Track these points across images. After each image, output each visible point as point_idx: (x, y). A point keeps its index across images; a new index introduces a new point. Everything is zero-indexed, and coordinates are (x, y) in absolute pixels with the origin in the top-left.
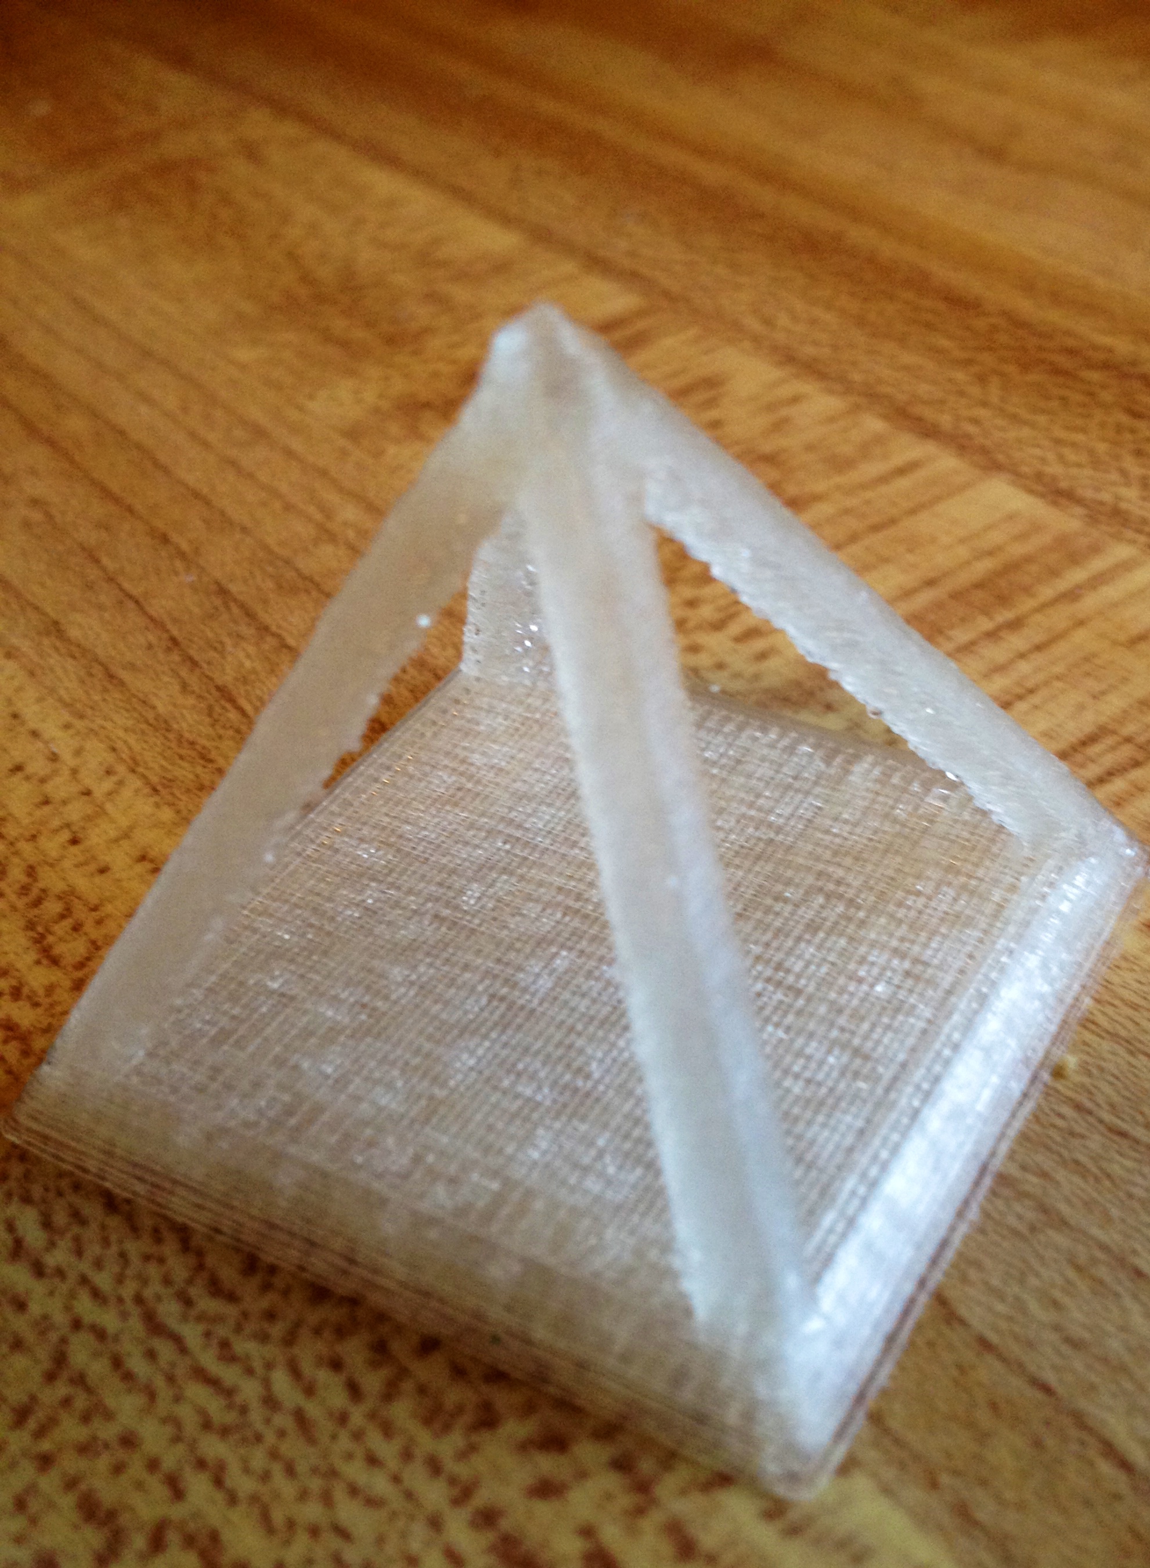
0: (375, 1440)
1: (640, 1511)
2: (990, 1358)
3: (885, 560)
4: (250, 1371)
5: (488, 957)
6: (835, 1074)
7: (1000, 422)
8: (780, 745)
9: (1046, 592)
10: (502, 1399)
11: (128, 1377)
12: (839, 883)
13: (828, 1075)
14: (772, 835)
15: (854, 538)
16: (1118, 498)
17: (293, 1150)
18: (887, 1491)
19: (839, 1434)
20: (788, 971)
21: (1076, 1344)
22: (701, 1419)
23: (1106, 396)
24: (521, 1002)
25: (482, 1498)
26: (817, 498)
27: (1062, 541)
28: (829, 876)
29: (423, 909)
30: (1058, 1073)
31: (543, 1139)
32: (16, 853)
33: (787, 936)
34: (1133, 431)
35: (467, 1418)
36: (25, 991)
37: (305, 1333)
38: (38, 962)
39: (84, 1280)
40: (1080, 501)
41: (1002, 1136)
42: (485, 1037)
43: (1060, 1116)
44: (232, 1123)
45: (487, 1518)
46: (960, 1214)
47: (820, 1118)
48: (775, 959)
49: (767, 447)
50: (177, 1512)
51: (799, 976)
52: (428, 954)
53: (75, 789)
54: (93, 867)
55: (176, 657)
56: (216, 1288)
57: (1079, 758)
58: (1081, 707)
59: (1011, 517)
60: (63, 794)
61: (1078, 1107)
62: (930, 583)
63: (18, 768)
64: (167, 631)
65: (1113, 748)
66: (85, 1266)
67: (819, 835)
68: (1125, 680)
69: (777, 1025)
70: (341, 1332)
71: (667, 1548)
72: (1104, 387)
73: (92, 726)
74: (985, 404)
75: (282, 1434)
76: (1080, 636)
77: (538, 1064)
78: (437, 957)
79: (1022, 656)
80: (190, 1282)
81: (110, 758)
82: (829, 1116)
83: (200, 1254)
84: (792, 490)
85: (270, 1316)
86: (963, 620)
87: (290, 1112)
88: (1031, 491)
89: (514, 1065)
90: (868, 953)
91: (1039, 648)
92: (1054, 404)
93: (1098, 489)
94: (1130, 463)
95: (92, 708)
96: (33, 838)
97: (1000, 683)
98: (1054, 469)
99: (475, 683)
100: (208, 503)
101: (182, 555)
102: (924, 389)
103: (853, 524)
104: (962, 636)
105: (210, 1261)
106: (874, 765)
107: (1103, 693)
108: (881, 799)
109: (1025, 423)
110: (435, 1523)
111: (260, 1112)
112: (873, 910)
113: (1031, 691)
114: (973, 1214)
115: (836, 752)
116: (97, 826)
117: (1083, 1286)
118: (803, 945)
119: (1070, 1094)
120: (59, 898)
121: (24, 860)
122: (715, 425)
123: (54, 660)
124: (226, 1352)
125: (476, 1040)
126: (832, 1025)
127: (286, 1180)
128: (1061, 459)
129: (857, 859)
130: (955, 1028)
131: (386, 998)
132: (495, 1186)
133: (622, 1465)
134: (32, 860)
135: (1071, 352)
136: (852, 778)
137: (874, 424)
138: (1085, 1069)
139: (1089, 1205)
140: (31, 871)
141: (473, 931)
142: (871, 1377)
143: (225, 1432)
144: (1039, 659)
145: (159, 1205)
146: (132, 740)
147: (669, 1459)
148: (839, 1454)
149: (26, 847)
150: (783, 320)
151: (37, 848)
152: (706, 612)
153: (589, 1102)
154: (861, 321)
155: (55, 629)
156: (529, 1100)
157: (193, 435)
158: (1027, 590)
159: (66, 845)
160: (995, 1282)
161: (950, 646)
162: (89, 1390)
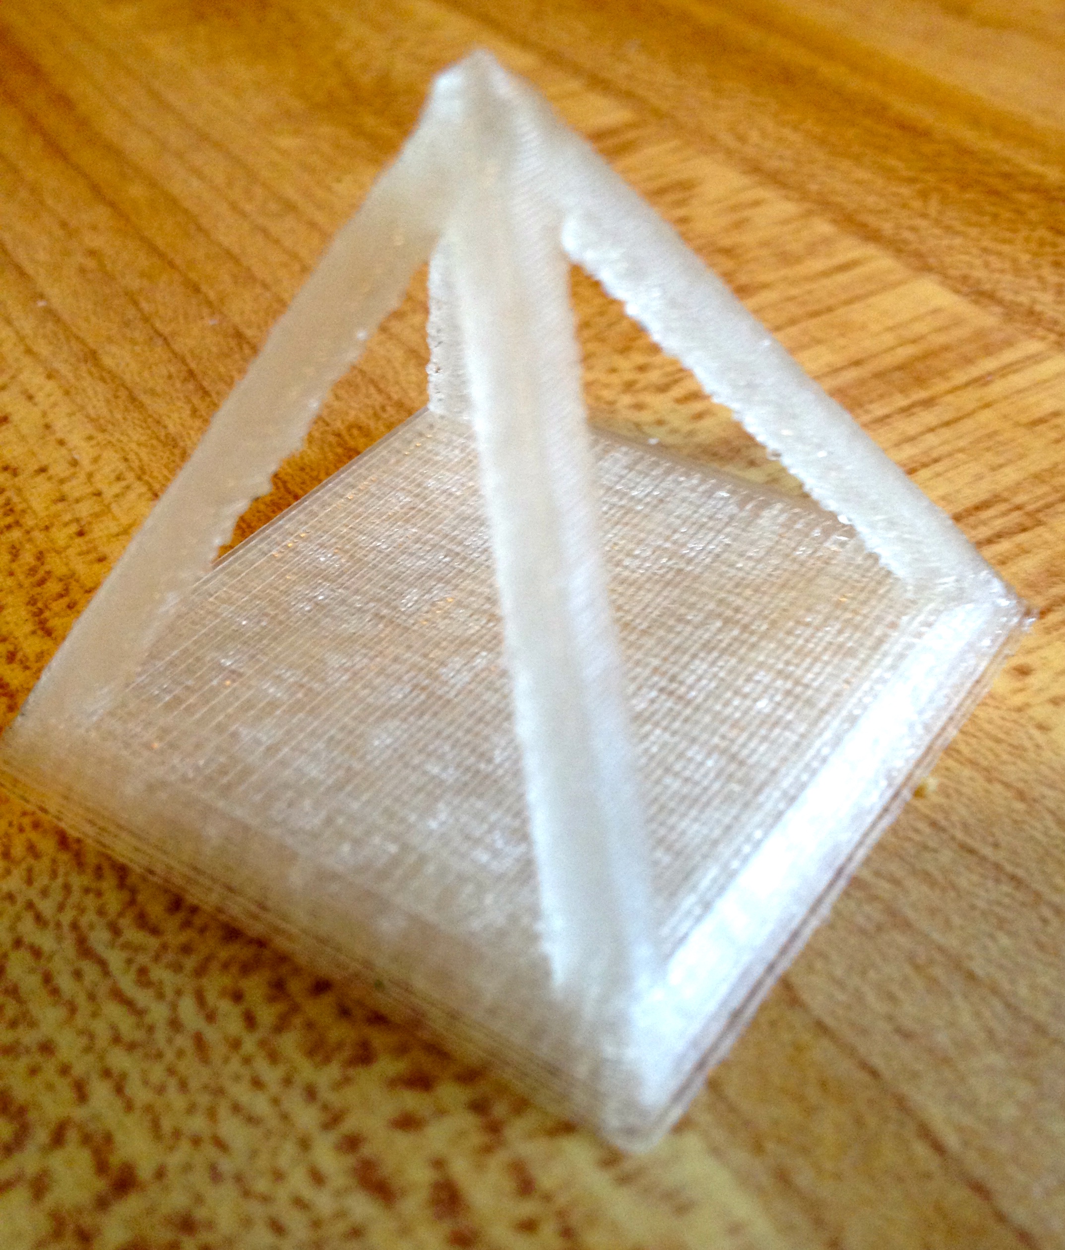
0: (262, 1066)
1: (487, 1150)
2: (825, 1042)
3: (818, 342)
4: (160, 996)
5: (416, 652)
6: (712, 775)
7: (937, 231)
8: (702, 489)
9: (960, 377)
10: (379, 1039)
11: (55, 992)
12: (737, 610)
13: (705, 775)
14: (682, 565)
15: (793, 322)
16: (1034, 301)
17: (221, 804)
18: (715, 1151)
19: (677, 1096)
20: (681, 683)
21: (907, 1035)
22: (554, 1071)
23: (1033, 215)
24: (440, 693)
25: (349, 1125)
26: (765, 286)
27: (980, 334)
28: (729, 605)
29: (365, 608)
30: (919, 793)
31: (443, 812)
32: (30, 540)
33: (684, 653)
34: (1054, 245)
35: (347, 1053)
36: (19, 656)
37: (215, 966)
38: (34, 632)
39: (30, 905)
40: (1000, 302)
41: (860, 844)
42: (405, 720)
43: (917, 831)
44: (173, 778)
45: (352, 1143)
46: (813, 909)
47: (694, 813)
48: (671, 672)
49: (726, 241)
50: (79, 1113)
51: (691, 688)
52: (365, 646)
53: (89, 490)
54: (93, 556)
55: (191, 386)
56: (142, 921)
57: (972, 520)
58: (979, 477)
59: (936, 311)
60: (77, 494)
61: (934, 824)
62: (857, 363)
63: (43, 470)
64: (187, 365)
65: (1004, 514)
66: (33, 894)
67: (724, 568)
68: (1021, 457)
69: (666, 729)
70: (246, 969)
71: (508, 1184)
72: (1032, 207)
73: (111, 439)
74: (924, 216)
75: (180, 1054)
76: (985, 416)
77: (447, 748)
78: (371, 649)
79: (932, 430)
80: (121, 914)
81: (122, 466)
82: (702, 811)
83: (133, 891)
84: (743, 279)
85: (186, 949)
86: (881, 396)
87: (223, 771)
88: (957, 292)
89: (426, 745)
90: (755, 673)
91: (947, 424)
92: (986, 219)
93: (1017, 293)
94: (1047, 272)
95: (113, 424)
96: (47, 528)
97: (908, 451)
98: (979, 273)
99: (439, 421)
100: (236, 260)
101: (209, 304)
102: (871, 200)
103: (794, 309)
104: (879, 410)
105: (140, 898)
106: (782, 511)
107: (1001, 466)
108: (784, 541)
109: (957, 233)
110: (305, 1144)
111: (197, 769)
112: (764, 635)
113: (936, 461)
114: (825, 910)
115: (748, 499)
116: (101, 522)
117: (919, 984)
118: (697, 662)
119: (927, 811)
120: (61, 580)
121: (36, 546)
122: (683, 221)
123: (87, 382)
124: (143, 976)
125: (396, 722)
126: (714, 733)
127: (213, 832)
128: (987, 265)
129: (756, 591)
130: (825, 744)
131: (323, 680)
132: (393, 848)
133: (479, 1107)
134: (43, 546)
135: (1007, 176)
136: (760, 521)
137: (823, 227)
138: (943, 790)
139: (933, 912)
140: (40, 557)
141: (407, 629)
142: (714, 1047)
143: (132, 1047)
144: (946, 433)
145: (104, 846)
146: (144, 453)
147: (521, 1105)
148: (676, 1114)
149: (38, 535)
150: (754, 136)
151: (48, 537)
152: (654, 376)
153: (488, 782)
154: (822, 142)
155: (92, 356)
156: (434, 777)
157: (234, 207)
158: (942, 374)
159: (74, 535)
160: (839, 972)
161: (866, 418)
162: (20, 1001)
